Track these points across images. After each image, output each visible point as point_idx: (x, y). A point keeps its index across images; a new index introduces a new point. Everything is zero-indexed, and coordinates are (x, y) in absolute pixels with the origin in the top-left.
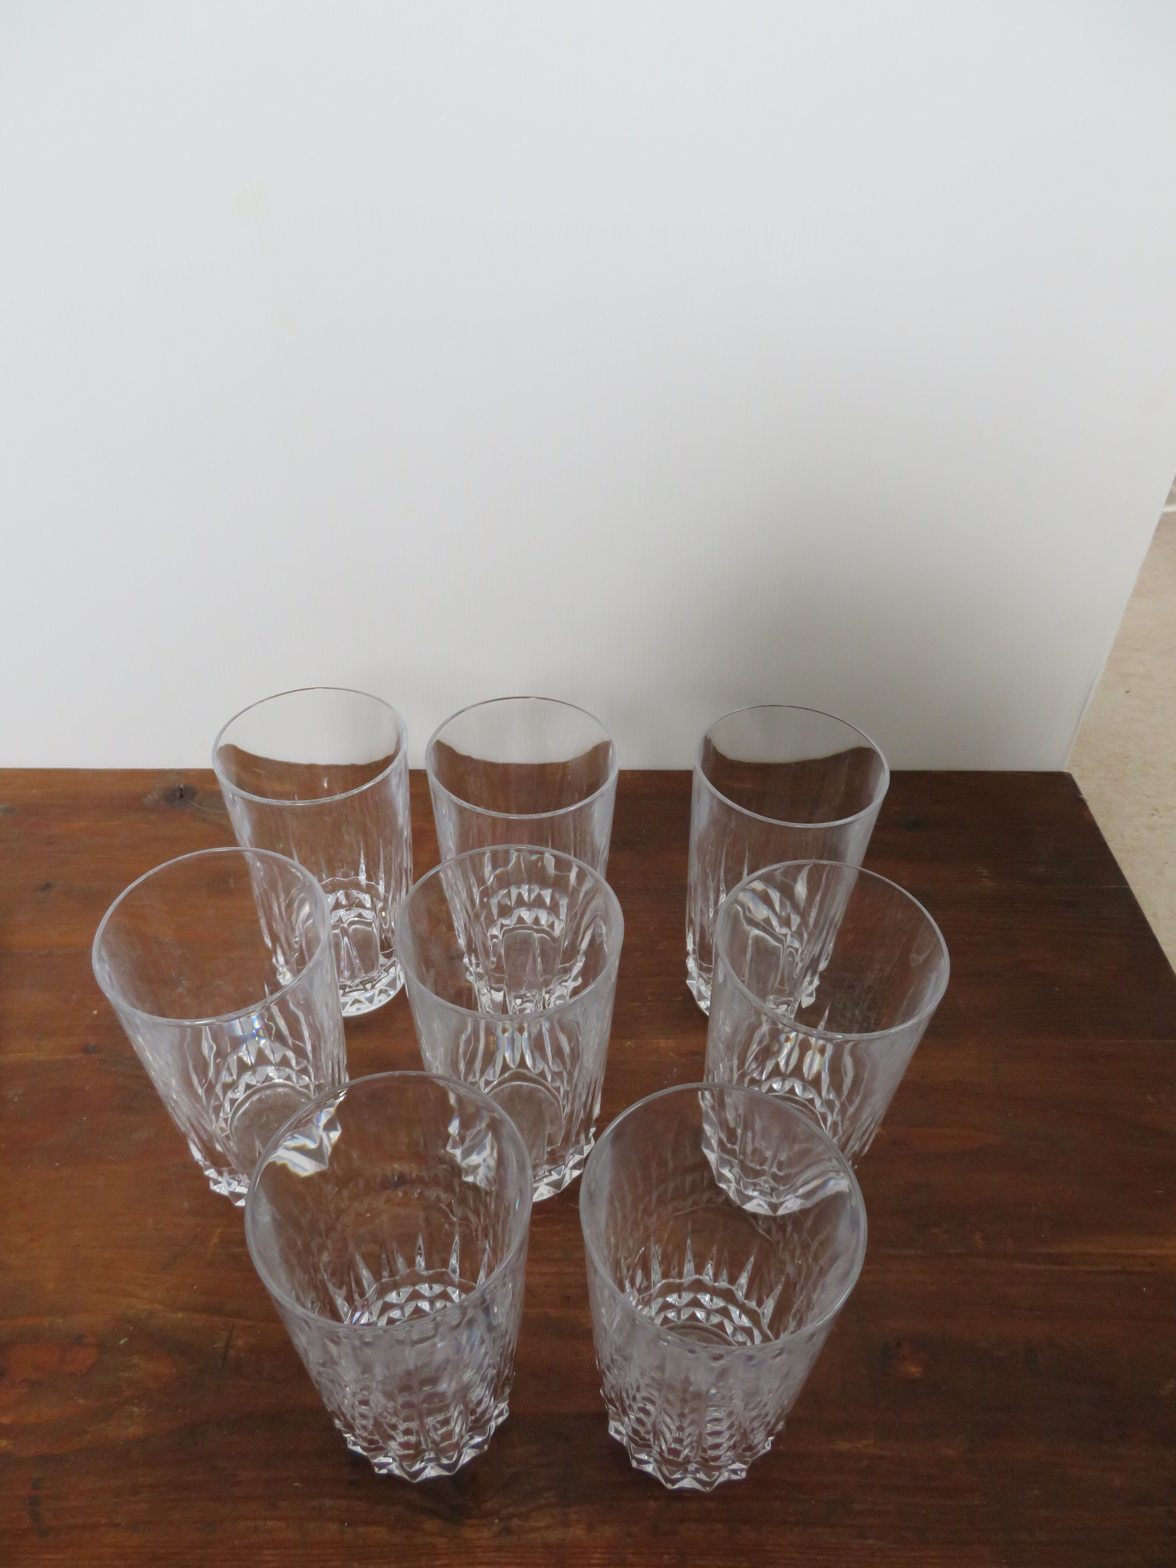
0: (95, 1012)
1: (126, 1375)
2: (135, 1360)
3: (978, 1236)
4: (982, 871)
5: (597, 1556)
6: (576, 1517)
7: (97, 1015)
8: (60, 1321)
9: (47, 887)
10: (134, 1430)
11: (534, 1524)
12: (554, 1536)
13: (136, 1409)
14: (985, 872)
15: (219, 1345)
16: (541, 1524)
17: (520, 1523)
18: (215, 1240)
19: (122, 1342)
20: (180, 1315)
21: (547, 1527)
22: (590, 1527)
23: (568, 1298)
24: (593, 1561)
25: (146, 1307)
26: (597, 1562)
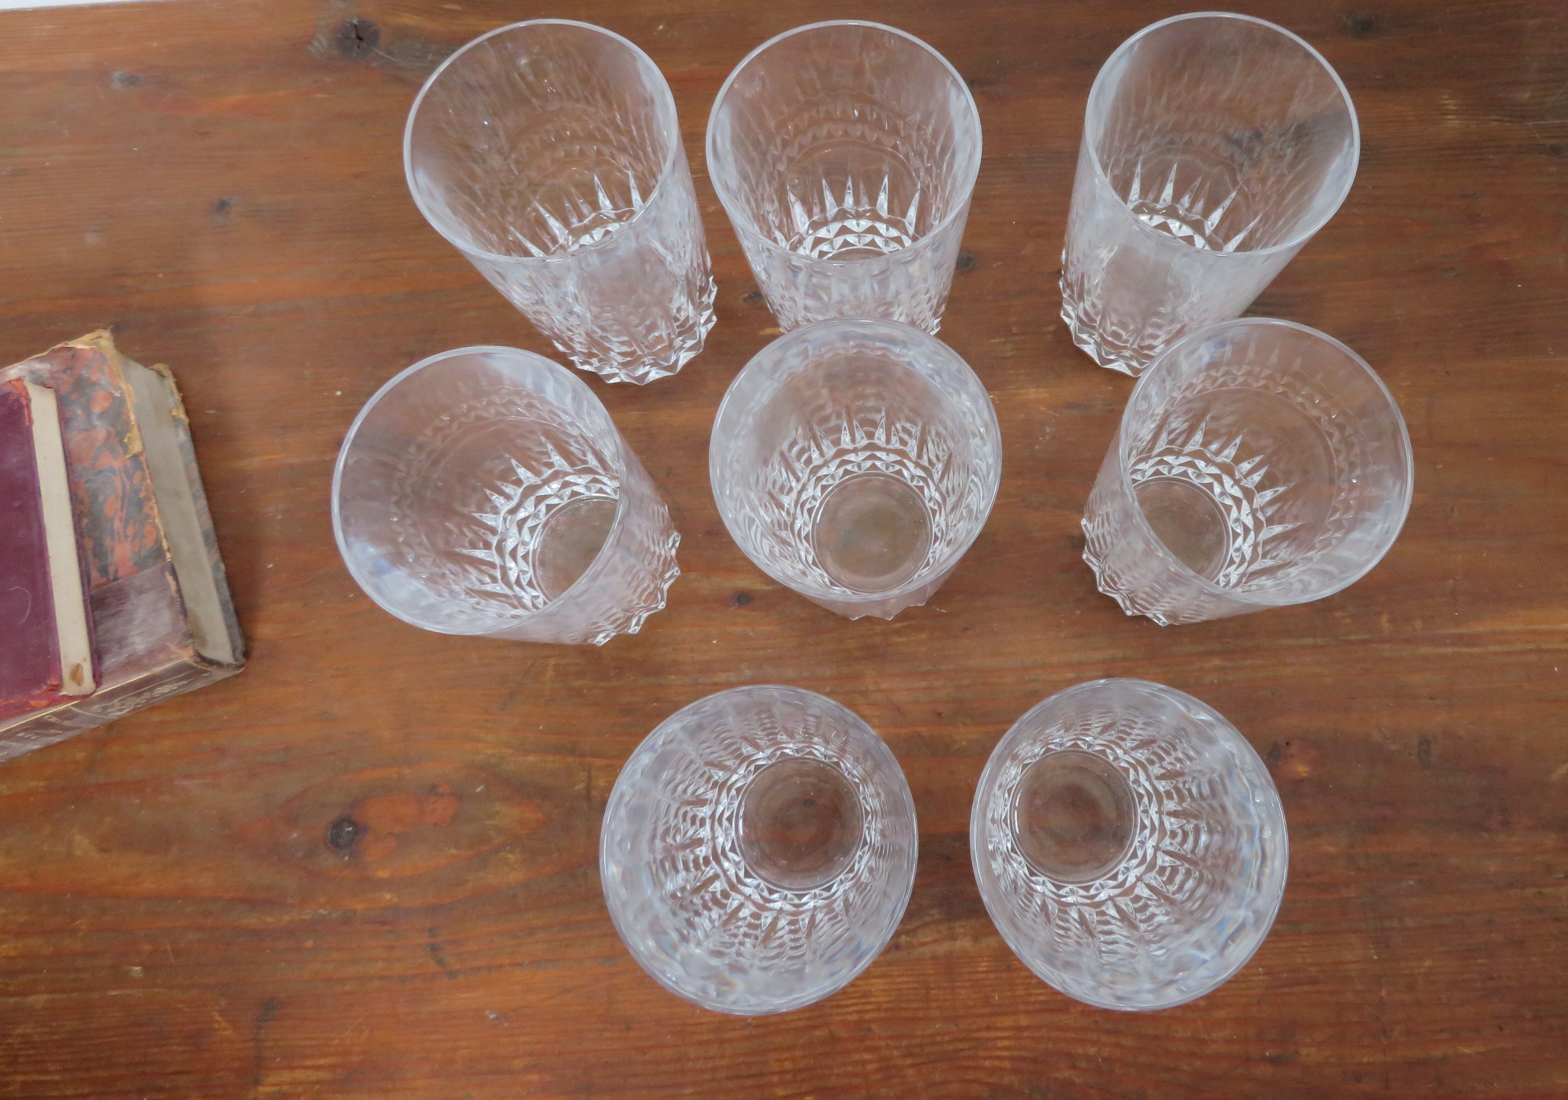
0: (339, 393)
1: (491, 822)
2: (497, 807)
3: (1384, 618)
4: (1447, 102)
5: (984, 964)
6: (962, 930)
7: (342, 396)
8: (407, 771)
9: (222, 206)
10: (516, 876)
11: (924, 940)
12: (942, 949)
13: (510, 856)
14: (1451, 104)
15: (580, 787)
16: (929, 939)
17: (908, 939)
18: (550, 673)
19: (479, 790)
20: (532, 758)
21: (936, 941)
22: (976, 938)
23: (939, 714)
24: (980, 969)
25: (494, 751)
26: (985, 969)
